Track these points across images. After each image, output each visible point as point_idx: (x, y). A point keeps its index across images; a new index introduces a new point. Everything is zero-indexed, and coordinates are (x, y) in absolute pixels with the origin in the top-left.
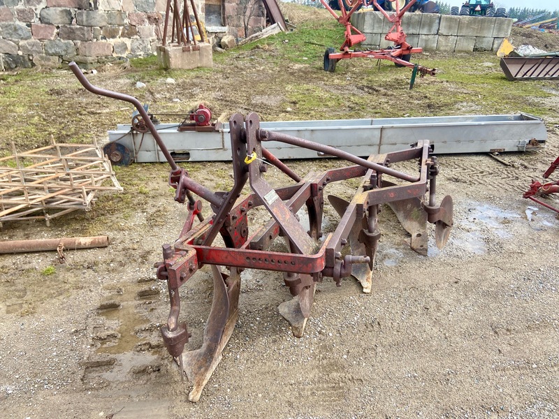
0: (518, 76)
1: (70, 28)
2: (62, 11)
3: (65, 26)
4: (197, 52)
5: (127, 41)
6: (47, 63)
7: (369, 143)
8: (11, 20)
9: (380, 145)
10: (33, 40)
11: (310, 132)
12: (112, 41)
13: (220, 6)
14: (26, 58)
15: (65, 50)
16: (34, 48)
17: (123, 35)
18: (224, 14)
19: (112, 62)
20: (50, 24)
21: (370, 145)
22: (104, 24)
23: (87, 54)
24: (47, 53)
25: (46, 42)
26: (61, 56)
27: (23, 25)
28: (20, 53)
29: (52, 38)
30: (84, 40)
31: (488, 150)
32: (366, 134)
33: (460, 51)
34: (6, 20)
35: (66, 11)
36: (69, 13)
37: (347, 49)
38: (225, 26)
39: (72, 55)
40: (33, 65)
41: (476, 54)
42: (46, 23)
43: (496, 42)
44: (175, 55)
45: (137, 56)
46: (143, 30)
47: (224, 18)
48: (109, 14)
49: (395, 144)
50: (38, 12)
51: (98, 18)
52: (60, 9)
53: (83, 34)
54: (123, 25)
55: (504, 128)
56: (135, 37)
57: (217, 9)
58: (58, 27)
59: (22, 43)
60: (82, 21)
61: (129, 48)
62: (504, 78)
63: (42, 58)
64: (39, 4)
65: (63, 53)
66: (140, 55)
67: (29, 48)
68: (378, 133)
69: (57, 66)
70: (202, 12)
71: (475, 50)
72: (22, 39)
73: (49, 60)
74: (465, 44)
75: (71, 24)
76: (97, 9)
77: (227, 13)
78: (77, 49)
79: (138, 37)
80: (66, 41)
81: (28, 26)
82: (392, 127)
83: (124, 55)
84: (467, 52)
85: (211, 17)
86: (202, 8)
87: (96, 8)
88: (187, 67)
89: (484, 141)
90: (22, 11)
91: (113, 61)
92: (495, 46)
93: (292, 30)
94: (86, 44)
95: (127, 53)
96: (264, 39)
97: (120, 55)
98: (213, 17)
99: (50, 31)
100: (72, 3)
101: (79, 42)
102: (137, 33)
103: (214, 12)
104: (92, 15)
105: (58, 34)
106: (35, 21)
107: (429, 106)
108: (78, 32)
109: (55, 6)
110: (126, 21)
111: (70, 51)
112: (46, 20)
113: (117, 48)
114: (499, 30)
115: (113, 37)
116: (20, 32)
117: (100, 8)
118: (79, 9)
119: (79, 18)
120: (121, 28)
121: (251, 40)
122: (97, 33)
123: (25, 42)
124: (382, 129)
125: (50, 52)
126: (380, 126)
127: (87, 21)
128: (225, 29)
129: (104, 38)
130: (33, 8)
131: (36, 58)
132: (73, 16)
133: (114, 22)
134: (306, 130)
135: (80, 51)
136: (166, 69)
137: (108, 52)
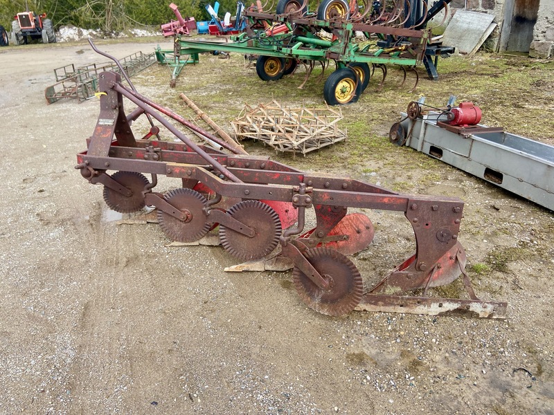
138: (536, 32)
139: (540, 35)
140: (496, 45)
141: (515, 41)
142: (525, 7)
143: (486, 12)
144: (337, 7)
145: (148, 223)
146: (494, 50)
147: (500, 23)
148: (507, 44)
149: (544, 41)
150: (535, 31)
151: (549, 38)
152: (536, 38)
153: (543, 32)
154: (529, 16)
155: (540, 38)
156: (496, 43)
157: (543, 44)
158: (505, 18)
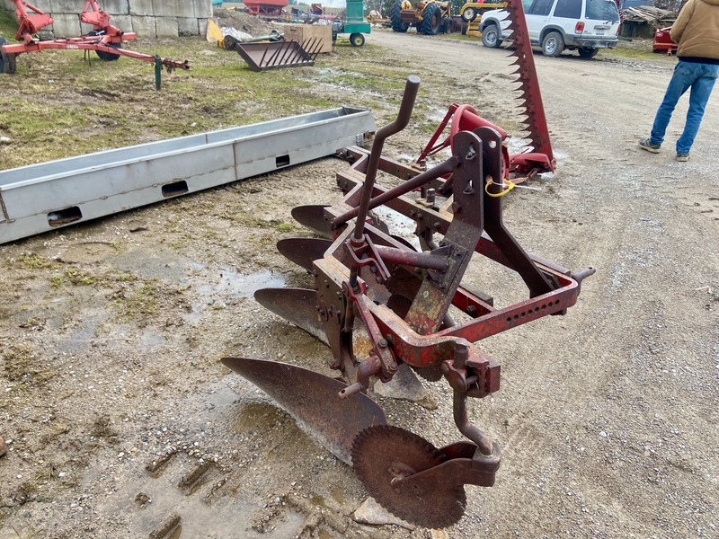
0: (263, 65)
7: (222, 166)
9: (235, 165)
11: (145, 165)
21: (225, 168)
31: (335, 152)
32: (216, 155)
33: (164, 37)
37: (29, 37)
41: (184, 39)
43: (202, 24)
49: (252, 161)
55: (343, 125)
62: (245, 69)
68: (230, 150)
71: (181, 34)
74: (167, 27)
84: (172, 38)
89: (329, 141)
92: (202, 29)
107: (206, 110)
114: (201, 8)
124: (234, 144)
126: (232, 141)
134: (140, 162)
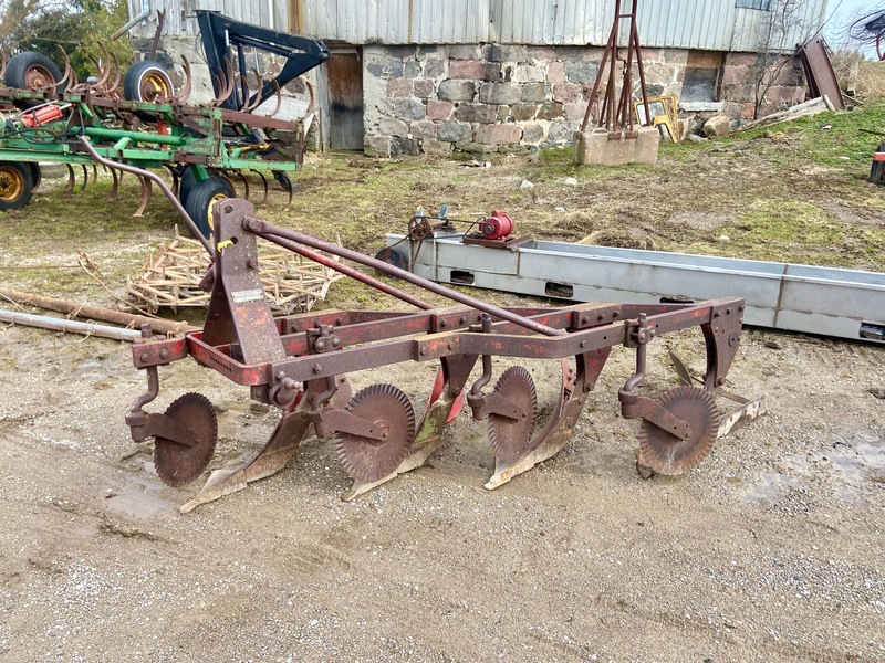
1: (471, 106)
2: (464, 84)
3: (464, 104)
4: (633, 141)
5: (545, 125)
6: (438, 151)
8: (407, 95)
9: (778, 308)
10: (426, 120)
12: (522, 124)
13: (716, 70)
14: (415, 143)
15: (460, 135)
16: (426, 131)
17: (540, 116)
18: (720, 83)
19: (516, 153)
20: (449, 100)
22: (515, 100)
23: (485, 141)
24: (439, 139)
25: (440, 123)
26: (453, 143)
27: (419, 101)
28: (410, 136)
29: (448, 119)
30: (484, 123)
34: (402, 95)
35: (469, 83)
36: (472, 86)
38: (718, 101)
39: (467, 141)
40: (422, 151)
42: (444, 100)
44: (595, 144)
45: (555, 146)
46: (573, 109)
47: (719, 88)
48: (525, 86)
50: (437, 85)
51: (508, 93)
52: (462, 81)
53: (485, 115)
54: (543, 102)
56: (558, 118)
57: (711, 76)
58: (457, 105)
59: (413, 124)
60: (486, 97)
61: (546, 134)
63: (432, 143)
64: (440, 75)
65: (457, 139)
66: (561, 144)
67: (421, 130)
68: (775, 288)
69: (448, 154)
70: (679, 80)
72: (414, 119)
73: (440, 147)
75: (472, 101)
76: (510, 80)
77: (726, 81)
78: (474, 134)
79: (562, 119)
80: (463, 123)
81: (424, 102)
82: (803, 281)
83: (537, 144)
85: (696, 87)
86: (680, 74)
87: (508, 79)
88: (611, 163)
90: (420, 84)
91: (520, 152)
93: (850, 109)
94: (486, 127)
95: (542, 140)
96: (788, 123)
97: (530, 144)
98: (698, 88)
99: (447, 109)
100: (478, 74)
101: (478, 124)
102: (561, 113)
103: (702, 80)
104: (501, 90)
105: (456, 114)
106: (433, 96)
108: (479, 112)
109: (457, 77)
110: (549, 97)
111: (465, 136)
112: (444, 96)
113: (529, 133)
115: (526, 119)
116: (414, 110)
117: (513, 79)
118: (486, 81)
119: (484, 94)
120: (540, 106)
121: (762, 123)
122: (503, 113)
123: (418, 122)
124: (784, 281)
125: (443, 137)
127: (492, 96)
128: (719, 106)
129: (513, 120)
130: (433, 80)
131: (426, 143)
132: (477, 90)
133: (530, 98)
135: (477, 137)
136: (578, 164)
137: (514, 139)
138: (367, 125)
139: (373, 128)
140: (318, 142)
141: (339, 136)
142: (341, 93)
143: (295, 97)
144: (152, 80)
145: (248, 483)
146: (317, 148)
147: (317, 113)
148: (330, 139)
149: (379, 135)
150: (366, 122)
151: (385, 131)
152: (368, 131)
153: (376, 124)
154: (349, 102)
155: (374, 132)
156: (318, 138)
157: (378, 139)
158: (322, 106)
